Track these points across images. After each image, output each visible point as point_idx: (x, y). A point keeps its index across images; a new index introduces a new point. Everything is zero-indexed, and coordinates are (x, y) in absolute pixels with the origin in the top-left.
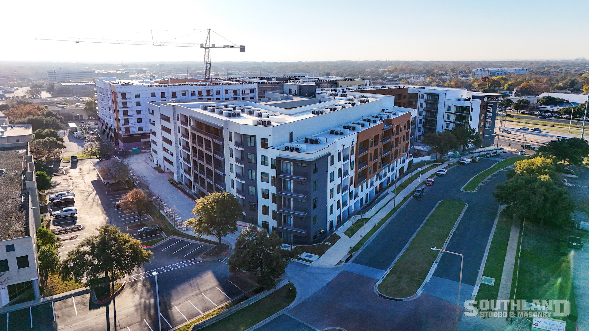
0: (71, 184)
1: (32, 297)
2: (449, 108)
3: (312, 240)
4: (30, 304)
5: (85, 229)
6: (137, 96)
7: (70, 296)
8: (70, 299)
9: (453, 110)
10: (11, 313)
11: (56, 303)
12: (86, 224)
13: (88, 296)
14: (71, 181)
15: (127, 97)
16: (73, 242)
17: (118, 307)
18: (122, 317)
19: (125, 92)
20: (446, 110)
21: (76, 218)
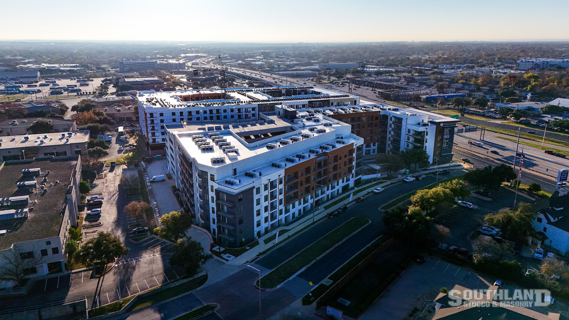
0: (105, 187)
1: (60, 271)
2: (409, 131)
3: (238, 244)
4: (59, 275)
5: (103, 226)
6: (161, 115)
7: (81, 271)
8: (81, 273)
9: (412, 133)
10: (48, 279)
11: (73, 275)
12: (105, 222)
13: (91, 272)
14: (106, 184)
15: (154, 116)
16: (93, 234)
17: (105, 280)
18: (106, 286)
19: (152, 112)
20: (407, 133)
21: (100, 216)
